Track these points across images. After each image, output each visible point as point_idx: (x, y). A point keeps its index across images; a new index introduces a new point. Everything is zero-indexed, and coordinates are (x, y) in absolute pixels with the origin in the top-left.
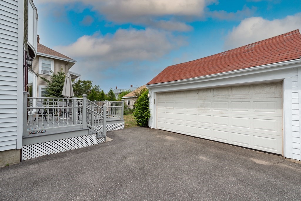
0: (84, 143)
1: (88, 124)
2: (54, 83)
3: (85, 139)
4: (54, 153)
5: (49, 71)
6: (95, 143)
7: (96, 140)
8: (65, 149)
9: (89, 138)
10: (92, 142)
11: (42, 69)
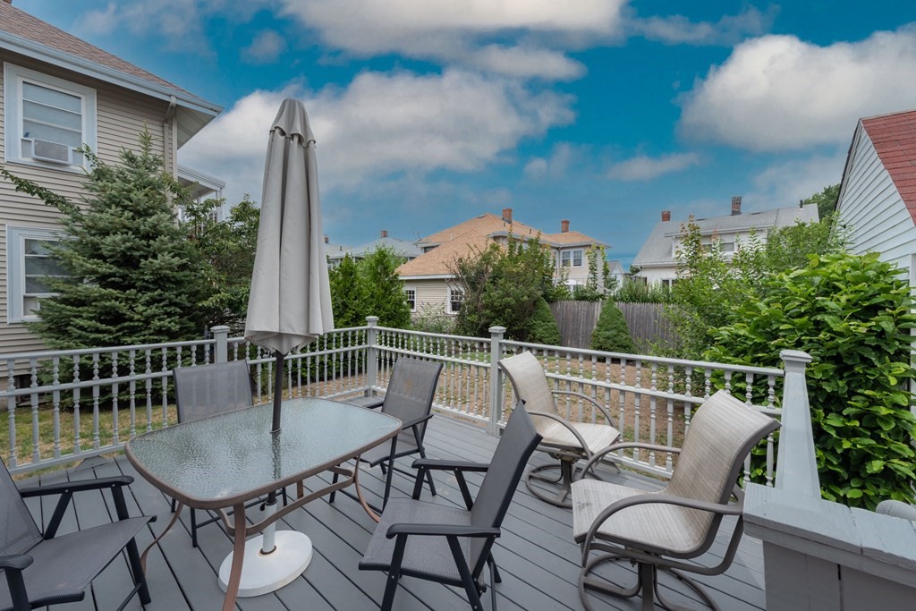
2: (105, 216)
5: (70, 149)
11: (26, 135)
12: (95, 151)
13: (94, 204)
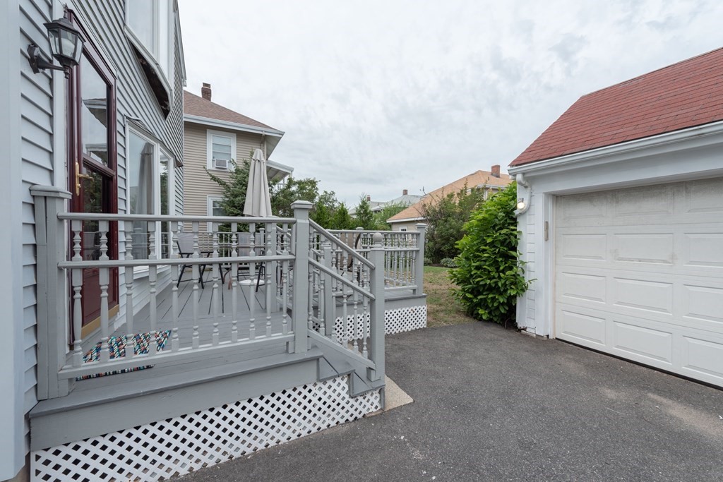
0: (299, 419)
1: (314, 331)
2: (237, 189)
3: (305, 402)
4: (177, 473)
5: (227, 161)
6: (343, 417)
7: (348, 402)
8: (222, 451)
9: (320, 394)
10: (333, 415)
11: (213, 158)
12: (235, 161)
13: (233, 184)
